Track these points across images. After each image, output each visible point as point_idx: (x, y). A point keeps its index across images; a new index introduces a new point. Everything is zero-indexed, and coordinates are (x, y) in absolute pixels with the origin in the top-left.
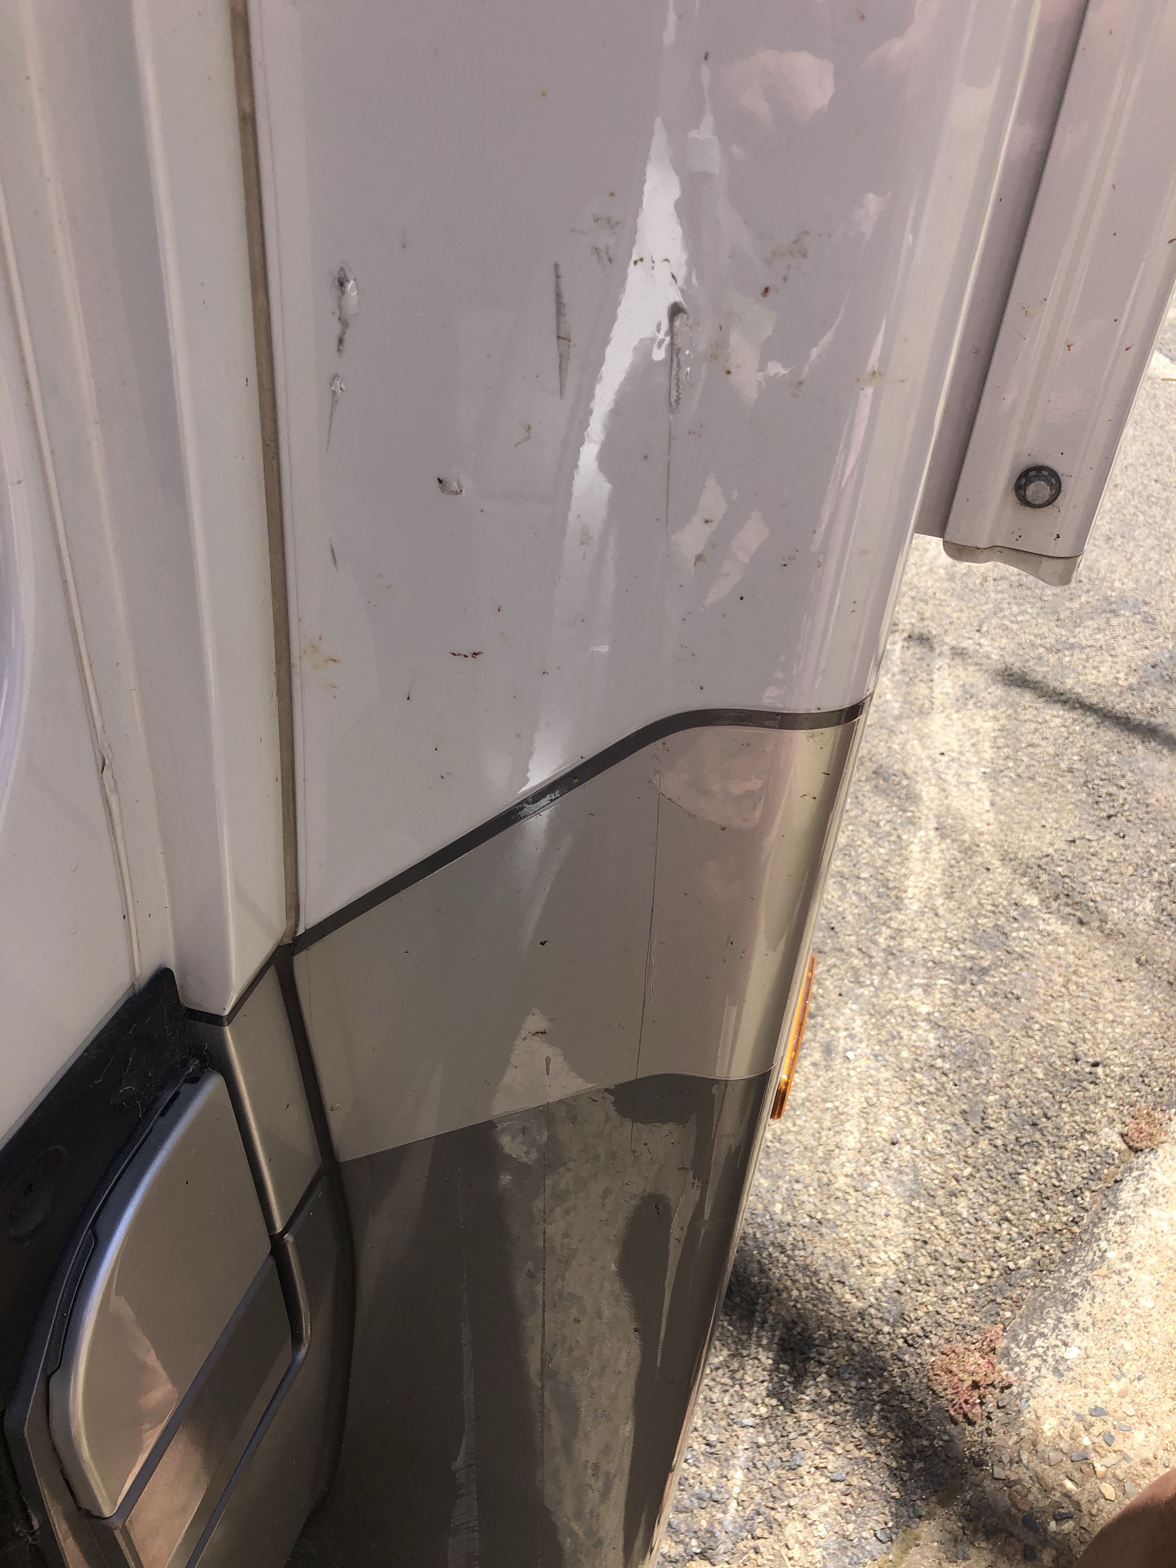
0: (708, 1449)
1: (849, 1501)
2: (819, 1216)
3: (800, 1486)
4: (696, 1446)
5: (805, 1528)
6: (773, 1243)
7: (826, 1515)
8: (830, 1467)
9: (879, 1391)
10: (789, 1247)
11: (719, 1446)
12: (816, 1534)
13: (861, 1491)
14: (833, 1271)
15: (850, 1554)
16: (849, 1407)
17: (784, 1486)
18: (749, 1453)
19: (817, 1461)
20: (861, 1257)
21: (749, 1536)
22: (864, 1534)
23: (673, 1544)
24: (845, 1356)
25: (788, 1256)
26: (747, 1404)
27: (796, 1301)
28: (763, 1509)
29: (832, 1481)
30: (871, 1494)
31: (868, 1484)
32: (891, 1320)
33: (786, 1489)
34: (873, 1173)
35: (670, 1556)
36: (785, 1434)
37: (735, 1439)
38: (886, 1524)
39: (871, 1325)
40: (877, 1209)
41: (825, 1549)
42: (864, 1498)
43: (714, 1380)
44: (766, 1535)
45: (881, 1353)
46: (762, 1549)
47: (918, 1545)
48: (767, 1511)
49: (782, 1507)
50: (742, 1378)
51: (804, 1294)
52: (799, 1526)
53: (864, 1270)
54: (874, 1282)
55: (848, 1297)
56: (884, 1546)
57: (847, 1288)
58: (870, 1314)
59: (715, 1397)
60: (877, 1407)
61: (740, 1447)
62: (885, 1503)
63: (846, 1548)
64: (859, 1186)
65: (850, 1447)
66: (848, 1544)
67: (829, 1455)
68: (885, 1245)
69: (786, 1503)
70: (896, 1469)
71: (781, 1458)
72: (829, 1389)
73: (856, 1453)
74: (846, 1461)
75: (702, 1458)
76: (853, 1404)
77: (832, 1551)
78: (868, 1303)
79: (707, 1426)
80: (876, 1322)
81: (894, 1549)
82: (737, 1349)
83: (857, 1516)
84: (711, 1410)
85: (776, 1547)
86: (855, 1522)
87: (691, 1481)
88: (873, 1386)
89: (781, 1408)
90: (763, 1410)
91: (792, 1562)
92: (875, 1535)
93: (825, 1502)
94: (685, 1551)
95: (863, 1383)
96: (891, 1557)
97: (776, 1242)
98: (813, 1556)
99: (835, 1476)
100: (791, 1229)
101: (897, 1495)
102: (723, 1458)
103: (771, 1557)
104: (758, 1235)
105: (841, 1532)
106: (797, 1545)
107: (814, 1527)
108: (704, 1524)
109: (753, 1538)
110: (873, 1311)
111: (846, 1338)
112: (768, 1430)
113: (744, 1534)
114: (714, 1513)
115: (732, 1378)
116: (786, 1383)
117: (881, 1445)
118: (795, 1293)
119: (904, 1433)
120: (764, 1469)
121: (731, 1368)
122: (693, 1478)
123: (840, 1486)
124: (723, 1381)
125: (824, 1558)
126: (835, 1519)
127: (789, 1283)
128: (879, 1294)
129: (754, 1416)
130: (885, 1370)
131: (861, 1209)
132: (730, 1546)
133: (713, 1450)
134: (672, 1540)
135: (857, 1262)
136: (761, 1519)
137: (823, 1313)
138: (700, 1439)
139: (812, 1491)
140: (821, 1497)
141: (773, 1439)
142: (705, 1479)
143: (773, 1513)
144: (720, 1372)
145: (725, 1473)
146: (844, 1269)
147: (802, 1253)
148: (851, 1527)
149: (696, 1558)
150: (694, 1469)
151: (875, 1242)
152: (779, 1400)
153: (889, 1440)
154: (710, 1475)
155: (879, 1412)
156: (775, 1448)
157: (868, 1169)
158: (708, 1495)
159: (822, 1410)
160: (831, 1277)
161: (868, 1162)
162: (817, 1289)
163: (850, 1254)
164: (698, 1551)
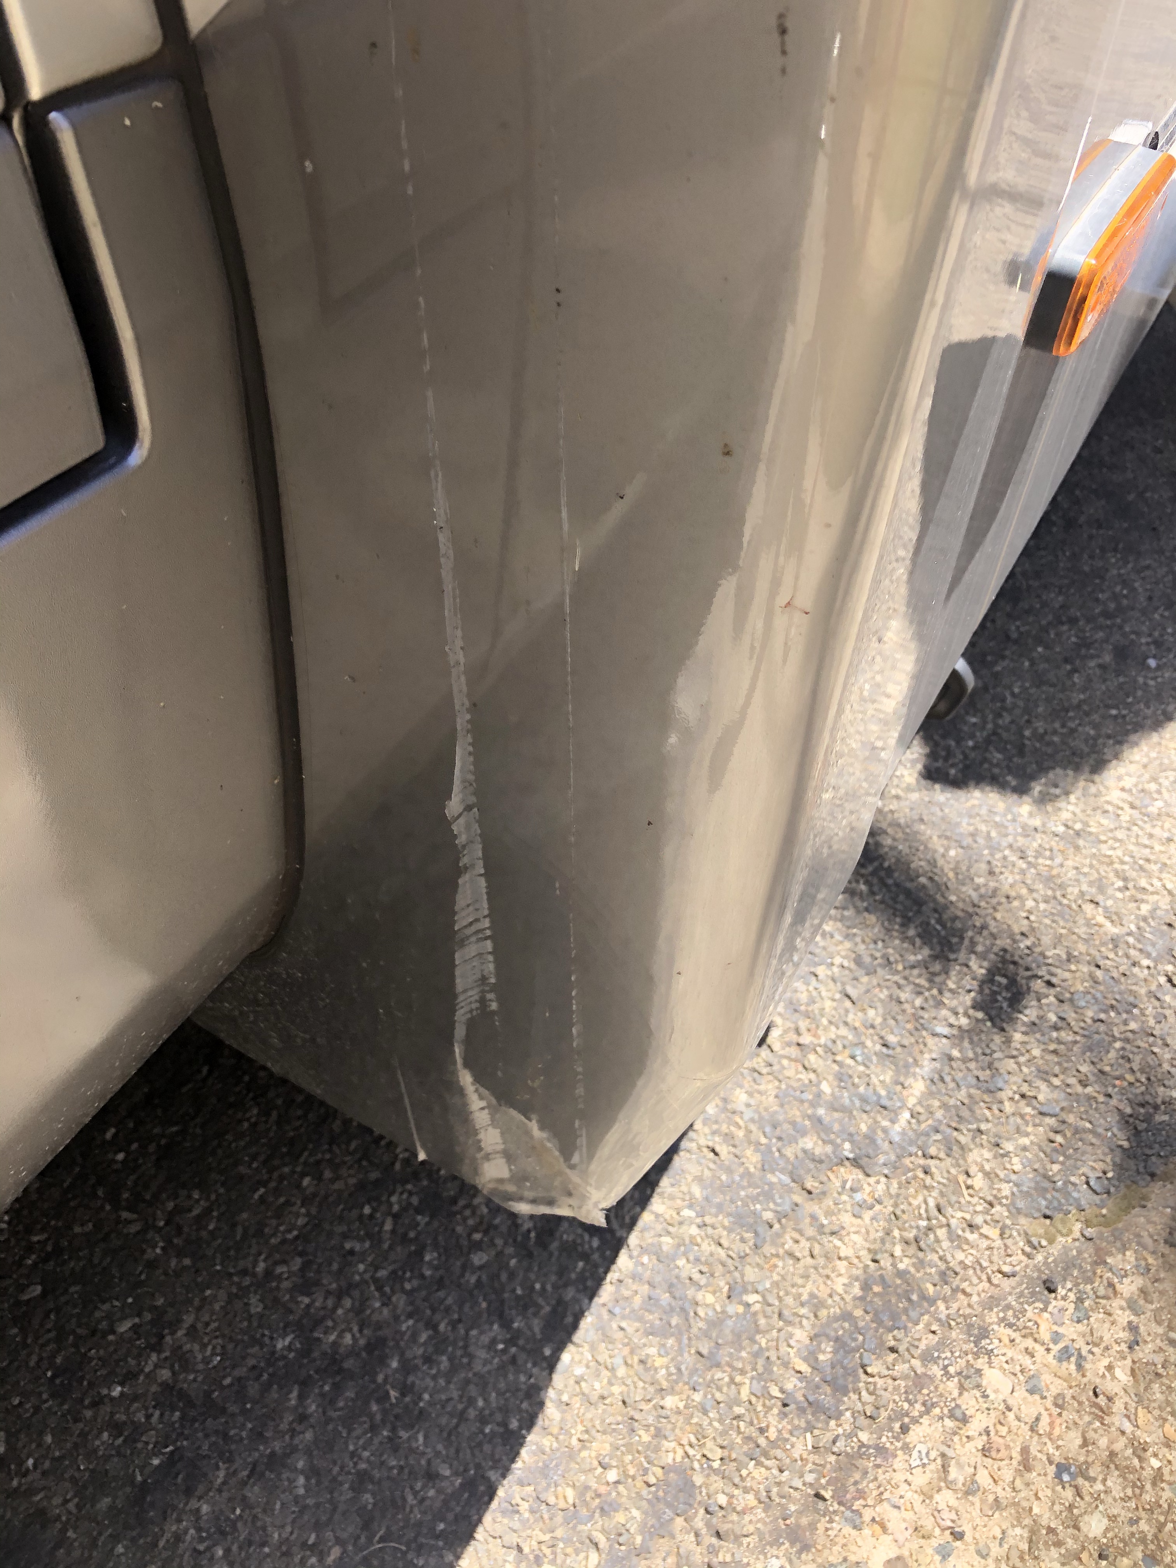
0: (884, 1050)
1: (1059, 1139)
2: (1078, 826)
3: (997, 1112)
4: (869, 1043)
5: (995, 1157)
6: (1010, 846)
7: (1025, 1149)
8: (1041, 1097)
9: (1123, 1028)
10: (1030, 853)
11: (899, 1050)
12: (1008, 1166)
13: (1077, 1131)
14: (1085, 888)
15: (1049, 1196)
16: (1078, 1038)
17: (976, 1108)
18: (937, 1065)
19: (1025, 1088)
20: (1125, 879)
21: (920, 1153)
22: (1073, 1179)
23: (820, 1142)
24: (1083, 981)
25: (1029, 863)
26: (944, 1012)
27: (1030, 912)
28: (943, 1128)
29: (1041, 1113)
30: (1090, 1137)
31: (1088, 1125)
32: (1154, 954)
33: (978, 1112)
34: (1159, 792)
35: (813, 1154)
36: (988, 1051)
37: (922, 1046)
38: (1105, 1173)
39: (1127, 956)
40: (1157, 831)
41: (1016, 1185)
42: (1081, 1140)
43: (906, 978)
44: (942, 1155)
45: (1134, 988)
46: (933, 1170)
47: (1144, 1207)
48: (949, 1131)
49: (969, 1130)
50: (944, 983)
51: (1042, 906)
52: (987, 1155)
53: (1128, 893)
54: (1139, 909)
55: (1100, 919)
56: (1097, 1198)
57: (1100, 910)
58: (1127, 943)
59: (903, 996)
60: (1118, 1045)
61: (927, 1056)
62: (1107, 1150)
63: (1046, 1190)
64: (1138, 803)
65: (1072, 1081)
66: (1046, 1184)
67: (1043, 1086)
68: (1161, 871)
69: (975, 1126)
70: (1131, 1116)
71: (978, 1078)
72: (1056, 1014)
73: (1079, 1089)
74: (1063, 1095)
75: (874, 1058)
76: (1084, 1036)
77: (1025, 1189)
78: (1125, 930)
79: (887, 1026)
80: (1132, 952)
81: (1110, 1203)
82: (942, 951)
83: (1067, 1157)
84: (896, 1008)
85: (953, 1171)
86: (1062, 1163)
87: (856, 1080)
88: (1117, 1021)
89: (989, 1024)
90: (964, 1021)
91: (971, 1191)
92: (1088, 1183)
93: (1027, 1135)
94: (834, 1152)
95: (1102, 1016)
96: (1104, 1211)
97: (1015, 845)
98: (999, 1190)
99: (1044, 1109)
100: (1038, 836)
101: (1126, 1144)
102: (901, 1063)
103: (945, 1181)
104: (993, 834)
105: (1041, 1171)
106: (980, 1175)
107: (1006, 1159)
108: (864, 1128)
109: (924, 1156)
110: (1131, 940)
111: (1089, 963)
112: (966, 1043)
113: (914, 1149)
114: (879, 1118)
115: (931, 981)
116: (999, 998)
117: (1114, 1086)
118: (1030, 904)
119: (1149, 1079)
120: (952, 1085)
121: (931, 970)
122: (859, 1077)
123: (1051, 1121)
124: (917, 981)
125: (1013, 1194)
126: (1036, 1155)
127: (1024, 891)
128: (1142, 924)
129: (951, 1026)
130: (1135, 1006)
131: (1135, 828)
132: (893, 1157)
133: (890, 1052)
134: (819, 1137)
135: (1120, 884)
136: (939, 1137)
137: (1064, 931)
138: (876, 1038)
139: (1012, 1119)
140: (1023, 1128)
141: (971, 1054)
142: (874, 1080)
143: (955, 1133)
144: (916, 972)
145: (902, 1079)
146: (1101, 889)
147: (1048, 862)
148: (1056, 1167)
149: (847, 1163)
150: (861, 1068)
151: (1147, 866)
152: (987, 1014)
153: (1125, 1084)
154: (882, 1078)
155: (1118, 1050)
156: (972, 1065)
157: (1153, 787)
158: (875, 1098)
159: (1043, 1035)
160: (1082, 894)
161: (1154, 779)
162: (1060, 904)
163: (1111, 875)
164: (851, 1156)
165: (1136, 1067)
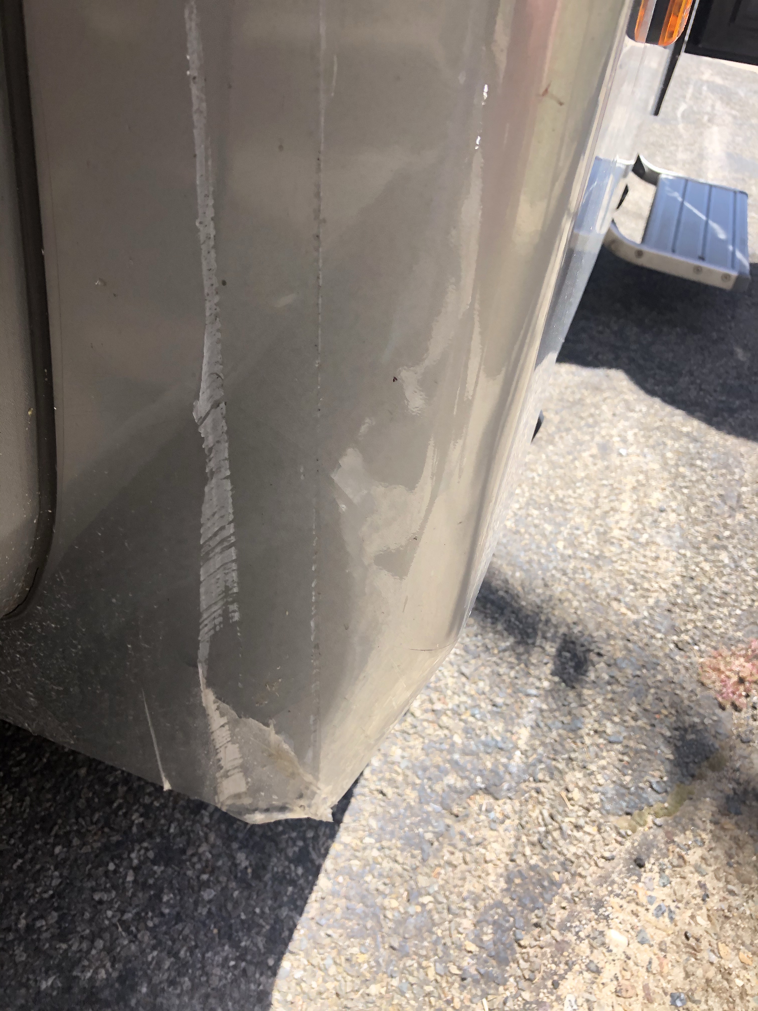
0: (495, 709)
1: (626, 758)
2: (597, 553)
3: (579, 744)
4: (483, 705)
5: (584, 776)
6: (555, 568)
7: (604, 768)
8: (609, 731)
9: (653, 680)
10: (569, 571)
11: (504, 708)
12: (595, 781)
13: (637, 752)
14: (609, 591)
15: (627, 799)
16: (625, 689)
17: (565, 743)
18: (533, 716)
19: (596, 726)
20: (634, 584)
21: (531, 779)
22: (641, 785)
23: (459, 779)
24: (621, 651)
25: (569, 578)
26: (531, 679)
27: (576, 609)
28: (544, 759)
29: (610, 742)
30: (646, 755)
31: (644, 747)
32: (663, 630)
33: (567, 746)
34: (644, 529)
35: (455, 787)
36: (566, 703)
37: (520, 704)
38: (661, 778)
39: (646, 632)
40: (648, 553)
41: (603, 794)
42: (641, 757)
43: (501, 659)
44: (547, 779)
45: (655, 653)
46: (543, 790)
47: (691, 799)
48: (549, 761)
49: (563, 759)
50: (528, 659)
51: (584, 605)
52: (579, 775)
53: (638, 593)
54: (647, 602)
55: (624, 610)
56: (659, 797)
57: (622, 604)
58: (644, 624)
59: (502, 670)
60: (652, 691)
61: (524, 710)
62: (659, 763)
63: (623, 795)
64: (632, 537)
65: (627, 718)
66: (624, 791)
67: (609, 724)
68: (656, 577)
69: (566, 756)
70: (670, 737)
71: (563, 723)
72: (608, 674)
73: (632, 723)
74: (623, 729)
75: (488, 716)
76: (629, 687)
77: (609, 795)
78: (641, 616)
79: (494, 692)
80: (650, 630)
81: (669, 798)
82: (522, 638)
83: (633, 770)
84: (498, 680)
85: (557, 789)
86: (631, 775)
87: (478, 732)
88: (648, 675)
89: (563, 685)
90: (546, 684)
91: (572, 802)
92: (651, 787)
93: (604, 758)
94: (470, 784)
95: (638, 673)
96: (666, 805)
97: (559, 568)
98: (592, 799)
99: (612, 739)
100: (572, 561)
101: (671, 757)
102: (508, 717)
103: (552, 797)
104: (543, 561)
105: (618, 782)
106: (576, 790)
107: (592, 777)
108: (489, 765)
109: (534, 780)
110: (647, 622)
111: (622, 639)
112: (550, 700)
113: (527, 777)
114: (499, 757)
115: (518, 659)
116: (567, 666)
117: (656, 719)
118: (575, 603)
119: (677, 712)
120: (546, 729)
121: (518, 651)
122: (480, 729)
123: (619, 747)
124: (510, 660)
125: (602, 800)
126: (612, 771)
127: (570, 596)
128: (651, 611)
129: (538, 688)
130: (658, 664)
131: (633, 552)
132: (514, 784)
133: (499, 710)
134: (458, 775)
135: (631, 587)
136: (542, 766)
137: (601, 620)
138: (487, 701)
139: (591, 749)
140: (600, 754)
141: (554, 706)
142: (491, 730)
143: (554, 763)
144: (507, 654)
145: (510, 728)
146: (620, 592)
147: (582, 576)
148: (628, 778)
149: (480, 792)
150: (480, 723)
151: (646, 575)
152: (561, 678)
153: (662, 716)
154: (496, 728)
155: (653, 695)
156: (557, 714)
157: (639, 526)
158: (494, 743)
159: (601, 689)
160: (608, 595)
161: (639, 521)
162: (595, 602)
163: (625, 582)
164: (483, 786)
165: (667, 704)
